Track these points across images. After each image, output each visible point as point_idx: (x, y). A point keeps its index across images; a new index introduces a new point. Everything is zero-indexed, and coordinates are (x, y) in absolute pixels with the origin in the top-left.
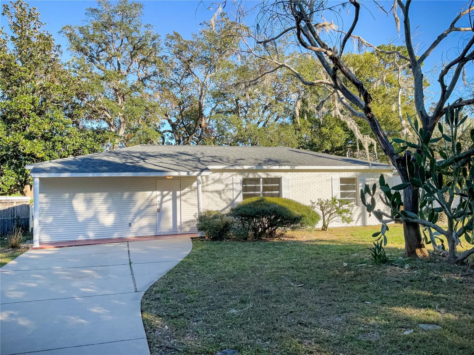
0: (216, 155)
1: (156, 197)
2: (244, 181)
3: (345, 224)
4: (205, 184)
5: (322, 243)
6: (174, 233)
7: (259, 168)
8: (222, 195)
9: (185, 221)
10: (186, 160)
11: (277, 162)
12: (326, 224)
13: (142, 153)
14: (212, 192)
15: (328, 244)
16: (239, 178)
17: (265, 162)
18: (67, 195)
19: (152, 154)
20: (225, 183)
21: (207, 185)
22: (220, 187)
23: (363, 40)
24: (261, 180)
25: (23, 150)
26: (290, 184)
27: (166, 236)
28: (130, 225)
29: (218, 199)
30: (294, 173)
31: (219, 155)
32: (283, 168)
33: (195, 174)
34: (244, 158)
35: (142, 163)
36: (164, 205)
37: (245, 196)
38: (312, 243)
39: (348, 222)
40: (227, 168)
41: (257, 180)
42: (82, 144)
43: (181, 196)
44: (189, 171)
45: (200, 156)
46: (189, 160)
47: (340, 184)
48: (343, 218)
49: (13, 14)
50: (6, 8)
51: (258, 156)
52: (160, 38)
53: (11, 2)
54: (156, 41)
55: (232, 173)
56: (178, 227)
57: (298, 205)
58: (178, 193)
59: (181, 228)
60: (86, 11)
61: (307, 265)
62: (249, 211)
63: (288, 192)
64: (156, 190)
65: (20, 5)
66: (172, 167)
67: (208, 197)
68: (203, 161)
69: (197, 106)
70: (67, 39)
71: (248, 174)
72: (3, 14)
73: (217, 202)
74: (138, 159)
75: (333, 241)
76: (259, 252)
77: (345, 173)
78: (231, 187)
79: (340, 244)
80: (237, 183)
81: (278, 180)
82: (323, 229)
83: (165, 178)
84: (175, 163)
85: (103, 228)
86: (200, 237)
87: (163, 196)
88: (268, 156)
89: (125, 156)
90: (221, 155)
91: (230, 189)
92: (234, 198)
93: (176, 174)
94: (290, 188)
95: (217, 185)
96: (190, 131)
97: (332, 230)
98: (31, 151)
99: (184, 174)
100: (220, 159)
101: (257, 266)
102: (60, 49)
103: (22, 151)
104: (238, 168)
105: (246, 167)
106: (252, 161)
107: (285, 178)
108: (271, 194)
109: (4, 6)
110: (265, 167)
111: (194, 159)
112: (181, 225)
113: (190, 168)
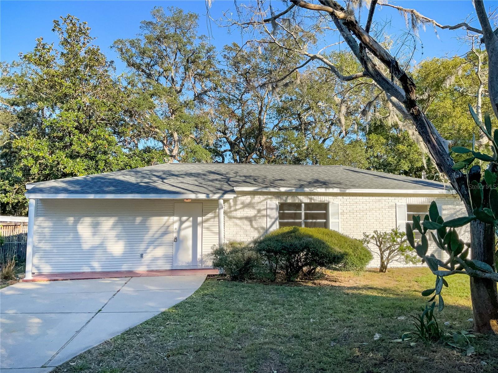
0: (252, 174)
1: (174, 223)
2: (282, 206)
3: (411, 265)
4: (232, 209)
5: (369, 293)
6: (192, 269)
7: (299, 190)
8: (254, 223)
9: (207, 253)
10: (212, 181)
11: (325, 184)
12: (385, 263)
13: (164, 172)
14: (241, 218)
15: (375, 294)
16: (274, 202)
17: (310, 183)
19: (177, 173)
20: (257, 208)
21: (236, 210)
22: (251, 212)
23: (418, 14)
24: (303, 205)
25: (64, 169)
26: (340, 211)
27: (182, 271)
28: (142, 256)
29: (249, 228)
30: (345, 198)
31: (255, 175)
32: (331, 190)
33: (216, 196)
34: (285, 178)
35: (160, 185)
36: (183, 233)
37: (281, 225)
39: (414, 263)
40: (260, 190)
41: (298, 206)
42: (126, 163)
43: (202, 222)
44: (209, 192)
45: (231, 176)
46: (216, 180)
47: (406, 213)
48: (407, 257)
49: (64, 30)
50: (56, 23)
51: (303, 176)
52: (215, 50)
53: (61, 17)
54: (211, 53)
55: (265, 197)
56: (198, 260)
57: (343, 239)
58: (200, 219)
59: (202, 261)
60: (140, 25)
61: (321, 333)
63: (337, 220)
64: (173, 215)
65: (71, 21)
66: (191, 188)
67: (236, 225)
68: (233, 181)
69: (257, 123)
70: (118, 54)
71: (287, 198)
72: (53, 30)
73: (246, 231)
74: (156, 179)
75: (385, 290)
77: (414, 198)
78: (264, 213)
79: (391, 296)
80: (272, 209)
81: (325, 206)
82: (381, 271)
83: (182, 201)
84: (197, 183)
85: (112, 258)
86: (219, 275)
87: (182, 223)
88: (316, 177)
89: (144, 175)
90: (258, 175)
91: (264, 216)
92: (268, 226)
93: (193, 196)
94: (340, 216)
95: (247, 210)
96: (250, 149)
97: (392, 271)
98: (72, 171)
99: (202, 196)
100: (255, 180)
102: (114, 65)
103: (62, 170)
104: (272, 190)
105: (283, 189)
106: (293, 182)
107: (333, 203)
108: (315, 223)
109: (55, 21)
110: (307, 190)
111: (222, 178)
112: (202, 259)
113: (211, 189)
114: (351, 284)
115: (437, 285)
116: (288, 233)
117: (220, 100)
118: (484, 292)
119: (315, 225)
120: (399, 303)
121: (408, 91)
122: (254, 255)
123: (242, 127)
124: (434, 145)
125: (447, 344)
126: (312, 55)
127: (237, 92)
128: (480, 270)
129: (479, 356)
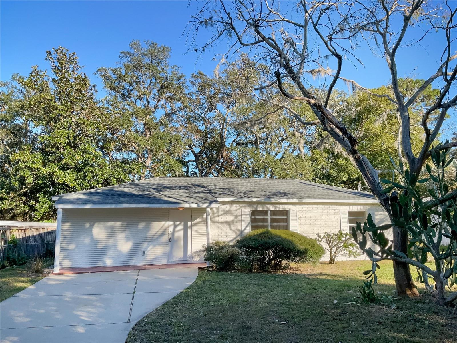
0: (228, 187)
1: (169, 226)
2: (253, 213)
3: (352, 258)
4: (215, 215)
5: (324, 277)
6: (185, 263)
7: (267, 200)
8: (232, 226)
9: (195, 251)
10: (198, 192)
11: (285, 195)
12: (334, 257)
13: (159, 185)
14: (222, 223)
15: (329, 278)
16: (248, 210)
17: (274, 194)
18: (87, 225)
19: (168, 186)
20: (235, 214)
21: (218, 216)
22: (229, 218)
23: (357, 84)
24: (270, 211)
25: (57, 180)
26: (298, 217)
27: (176, 265)
28: (143, 253)
29: (228, 230)
30: (302, 206)
31: (230, 187)
32: (291, 200)
33: (205, 206)
34: (254, 190)
35: (157, 195)
36: (176, 235)
37: (253, 227)
38: (314, 277)
39: (355, 256)
40: (237, 200)
41: (265, 212)
42: (110, 174)
43: (192, 226)
44: (199, 202)
45: (212, 188)
46: (201, 192)
47: (348, 218)
48: (350, 252)
49: (55, 59)
50: (49, 53)
51: (268, 189)
52: (184, 78)
53: (54, 49)
54: (181, 80)
55: (241, 205)
56: (188, 256)
57: (302, 238)
58: (189, 223)
59: (191, 257)
60: (119, 54)
61: (299, 301)
62: (252, 243)
63: (296, 224)
64: (168, 220)
65: (62, 51)
66: (183, 198)
67: (218, 228)
68: (214, 193)
69: (219, 138)
70: (101, 80)
71: (257, 206)
72: (46, 59)
73: (226, 232)
74: (153, 191)
75: (336, 276)
76: (258, 285)
77: (353, 206)
78: (240, 218)
79: (340, 279)
80: (246, 215)
81: (286, 213)
82: (330, 263)
83: (177, 209)
84: (187, 195)
86: (207, 267)
87: (175, 226)
88: (278, 189)
89: (143, 188)
90: (232, 187)
91: (240, 220)
92: (243, 229)
93: (187, 206)
94: (298, 220)
95: (226, 216)
96: (212, 161)
97: (338, 263)
98: (64, 181)
99: (194, 206)
100: (231, 191)
101: (251, 300)
102: (96, 89)
103: (56, 180)
104: (247, 200)
105: (254, 200)
106: (261, 193)
107: (293, 210)
108: (279, 225)
109: (47, 52)
110: (273, 200)
111: (206, 190)
112: (191, 255)
113: (200, 199)
114: (310, 272)
115: (373, 267)
116: (262, 234)
117: (187, 118)
118: (401, 270)
119: (279, 227)
120: (346, 283)
121: (353, 145)
122: (235, 250)
123: (206, 142)
124: (369, 177)
125: (380, 304)
126: (281, 105)
127: (201, 111)
128: (399, 257)
129: (399, 309)
